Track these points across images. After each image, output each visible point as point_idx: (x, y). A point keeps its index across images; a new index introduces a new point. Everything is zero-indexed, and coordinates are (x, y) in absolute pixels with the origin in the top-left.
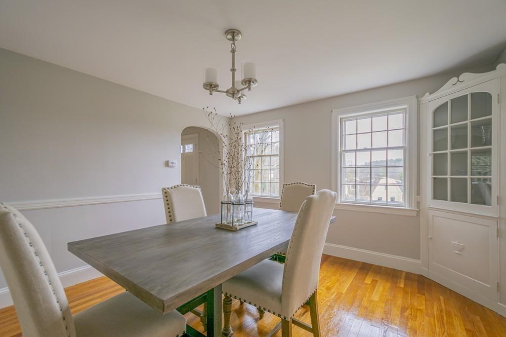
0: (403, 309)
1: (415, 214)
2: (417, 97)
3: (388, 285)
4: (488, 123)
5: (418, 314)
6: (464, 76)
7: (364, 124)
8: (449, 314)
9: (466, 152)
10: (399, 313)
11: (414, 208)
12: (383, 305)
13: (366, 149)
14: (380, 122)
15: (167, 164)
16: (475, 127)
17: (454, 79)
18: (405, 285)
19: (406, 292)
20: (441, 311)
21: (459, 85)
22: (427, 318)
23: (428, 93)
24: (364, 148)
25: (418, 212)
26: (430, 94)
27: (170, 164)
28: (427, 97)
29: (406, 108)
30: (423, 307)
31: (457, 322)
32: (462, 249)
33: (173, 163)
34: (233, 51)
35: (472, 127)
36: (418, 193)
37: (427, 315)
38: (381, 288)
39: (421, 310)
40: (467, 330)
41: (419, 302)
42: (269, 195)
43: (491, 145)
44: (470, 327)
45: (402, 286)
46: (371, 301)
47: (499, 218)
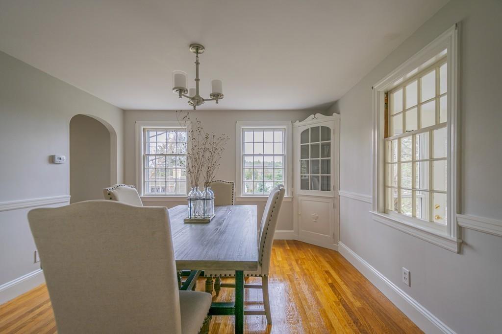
0: (297, 261)
1: (291, 200)
2: (292, 122)
3: (281, 250)
4: (329, 145)
5: (304, 260)
6: (318, 115)
7: (259, 136)
8: (316, 256)
9: (319, 160)
10: (296, 263)
11: (290, 196)
12: (286, 262)
13: (260, 155)
14: (269, 135)
15: (52, 160)
16: (323, 145)
17: (312, 116)
18: (289, 247)
19: (292, 252)
20: (313, 256)
21: (315, 120)
22: (309, 262)
23: (298, 121)
24: (258, 154)
25: (292, 198)
26: (300, 121)
27: (57, 160)
28: (297, 123)
29: (285, 128)
30: (305, 257)
31: (321, 259)
32: (317, 218)
33: (60, 159)
34: (197, 63)
35: (322, 146)
36: (293, 186)
37: (309, 260)
38: (279, 253)
39: (304, 258)
40: (327, 261)
41: (301, 255)
42: (174, 194)
43: (330, 157)
44: (327, 260)
45: (289, 248)
46: (278, 262)
47: (334, 197)
